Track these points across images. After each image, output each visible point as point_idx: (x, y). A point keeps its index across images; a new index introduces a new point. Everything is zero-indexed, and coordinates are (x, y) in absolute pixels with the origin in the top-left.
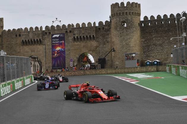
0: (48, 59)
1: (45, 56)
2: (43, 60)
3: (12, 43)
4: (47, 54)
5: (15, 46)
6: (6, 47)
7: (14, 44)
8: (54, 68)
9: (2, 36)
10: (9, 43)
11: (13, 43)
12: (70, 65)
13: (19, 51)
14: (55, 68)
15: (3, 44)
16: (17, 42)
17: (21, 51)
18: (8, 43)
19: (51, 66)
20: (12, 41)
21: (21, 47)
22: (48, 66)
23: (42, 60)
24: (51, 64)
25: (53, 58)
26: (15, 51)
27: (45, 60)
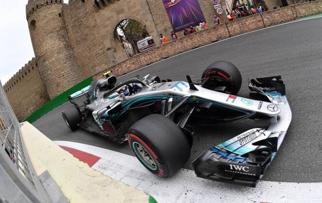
0: (157, 16)
1: (148, 11)
2: (146, 21)
3: (79, 16)
4: (152, 7)
5: (85, 18)
6: (72, 27)
7: (83, 17)
8: (176, 28)
9: (63, 14)
10: (75, 19)
11: (81, 14)
12: (218, 11)
13: (93, 25)
14: (181, 27)
15: (68, 26)
16: (87, 10)
17: (98, 21)
18: (73, 20)
19: (171, 26)
20: (79, 14)
21: (96, 14)
22: (162, 28)
23: (144, 21)
24: (169, 23)
25: (168, 10)
26: (87, 27)
27: (151, 19)
